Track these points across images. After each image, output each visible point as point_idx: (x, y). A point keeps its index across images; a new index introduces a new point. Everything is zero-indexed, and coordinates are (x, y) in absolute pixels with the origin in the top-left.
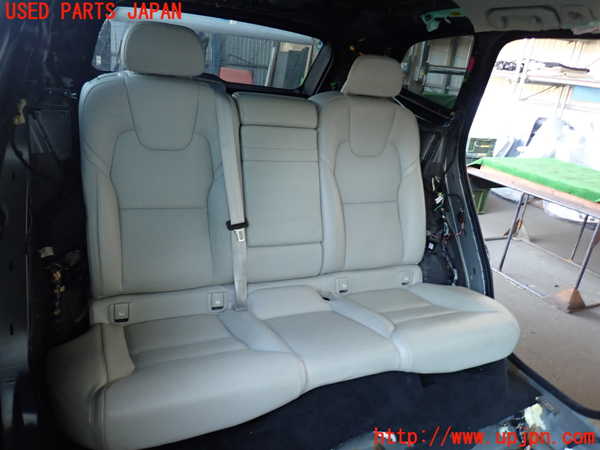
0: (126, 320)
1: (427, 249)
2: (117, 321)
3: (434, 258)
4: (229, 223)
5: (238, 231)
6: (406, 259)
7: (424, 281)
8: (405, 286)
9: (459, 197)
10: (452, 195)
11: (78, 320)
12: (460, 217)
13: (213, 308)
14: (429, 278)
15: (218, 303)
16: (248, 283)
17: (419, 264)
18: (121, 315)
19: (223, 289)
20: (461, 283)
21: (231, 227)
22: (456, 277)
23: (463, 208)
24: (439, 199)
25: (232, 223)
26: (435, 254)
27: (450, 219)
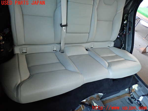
0: (26, 53)
1: (118, 37)
2: (23, 53)
3: (118, 40)
4: (61, 24)
5: (64, 27)
6: (111, 40)
7: (114, 47)
8: (108, 47)
9: (131, 23)
10: (129, 21)
11: (10, 51)
12: (130, 29)
13: (53, 51)
14: (115, 46)
15: (55, 49)
16: (65, 44)
17: (114, 41)
18: (24, 51)
19: (57, 45)
20: (124, 49)
21: (62, 26)
22: (123, 47)
23: (132, 26)
24: (125, 22)
25: (62, 25)
26: (119, 39)
27: (126, 29)
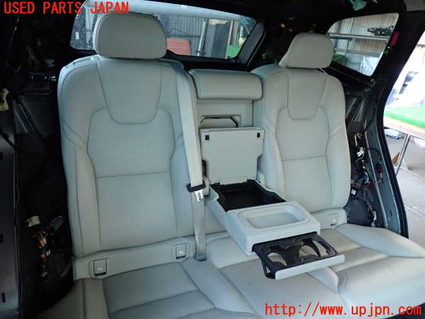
0: (105, 273)
1: (351, 194)
2: (96, 275)
3: (356, 202)
4: (189, 186)
5: (196, 192)
6: (335, 204)
7: (348, 222)
8: (333, 227)
9: (378, 151)
10: (371, 149)
11: (63, 275)
12: (378, 169)
13: (177, 258)
14: (352, 220)
15: (181, 253)
16: (207, 234)
17: (344, 208)
18: (100, 270)
19: (185, 240)
20: (380, 224)
21: (191, 189)
22: (375, 219)
23: (381, 159)
24: (361, 152)
25: (192, 186)
26: (358, 199)
27: (370, 170)
